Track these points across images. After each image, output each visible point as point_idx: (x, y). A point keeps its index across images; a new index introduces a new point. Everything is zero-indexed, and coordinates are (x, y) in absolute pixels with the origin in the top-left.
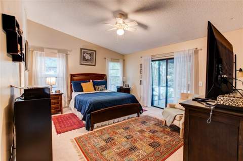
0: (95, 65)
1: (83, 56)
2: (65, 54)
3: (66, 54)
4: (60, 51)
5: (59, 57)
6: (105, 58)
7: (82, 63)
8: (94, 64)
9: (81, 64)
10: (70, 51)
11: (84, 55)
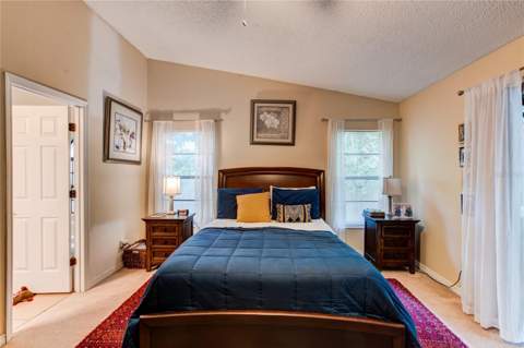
0: (293, 144)
1: (259, 120)
2: (212, 121)
3: (216, 121)
4: (204, 114)
5: (201, 129)
6: (325, 120)
7: (256, 140)
8: (290, 140)
9: (253, 143)
10: (227, 112)
11: (262, 117)
